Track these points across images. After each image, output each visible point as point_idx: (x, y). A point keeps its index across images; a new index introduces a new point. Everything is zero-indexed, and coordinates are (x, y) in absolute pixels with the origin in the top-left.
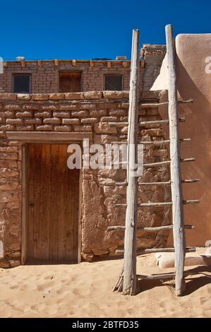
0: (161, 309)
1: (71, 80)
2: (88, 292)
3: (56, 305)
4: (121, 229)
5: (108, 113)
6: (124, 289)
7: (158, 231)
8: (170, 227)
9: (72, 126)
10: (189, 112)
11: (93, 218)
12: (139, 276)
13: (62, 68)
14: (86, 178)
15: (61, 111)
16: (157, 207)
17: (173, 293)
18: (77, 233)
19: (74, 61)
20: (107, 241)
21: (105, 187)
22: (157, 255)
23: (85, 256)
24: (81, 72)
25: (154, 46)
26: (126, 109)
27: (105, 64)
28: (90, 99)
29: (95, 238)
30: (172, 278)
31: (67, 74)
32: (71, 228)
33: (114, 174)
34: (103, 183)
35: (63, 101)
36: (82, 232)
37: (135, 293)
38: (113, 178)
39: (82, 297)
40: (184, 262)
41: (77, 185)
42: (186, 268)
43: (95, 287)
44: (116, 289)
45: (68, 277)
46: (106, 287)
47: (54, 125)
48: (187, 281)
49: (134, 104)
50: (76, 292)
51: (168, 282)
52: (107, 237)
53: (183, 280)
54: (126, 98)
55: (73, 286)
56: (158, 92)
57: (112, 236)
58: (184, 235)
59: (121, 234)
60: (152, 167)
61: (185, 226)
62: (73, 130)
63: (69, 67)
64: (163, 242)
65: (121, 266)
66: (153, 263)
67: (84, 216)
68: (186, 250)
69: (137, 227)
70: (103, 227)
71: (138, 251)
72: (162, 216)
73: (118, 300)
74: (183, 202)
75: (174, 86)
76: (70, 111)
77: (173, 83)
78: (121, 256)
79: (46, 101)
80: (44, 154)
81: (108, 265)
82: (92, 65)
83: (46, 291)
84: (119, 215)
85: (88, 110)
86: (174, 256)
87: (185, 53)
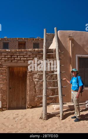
0: (56, 125)
1: (22, 45)
2: (31, 120)
3: (20, 124)
4: (41, 97)
5: (36, 56)
6: (43, 118)
7: (53, 97)
8: (58, 96)
9: (24, 61)
10: (63, 56)
11: (32, 93)
12: (48, 113)
13: (19, 41)
14: (29, 79)
15: (21, 56)
16: (53, 89)
17: (59, 119)
18: (26, 98)
19: (23, 38)
20: (36, 101)
21: (35, 82)
22: (53, 105)
23: (29, 106)
24: (25, 42)
25: (49, 34)
26: (42, 55)
27: (33, 40)
28: (30, 52)
29: (32, 100)
30: (59, 114)
31: (21, 43)
32: (24, 97)
33: (38, 77)
34: (35, 80)
35: (22, 52)
36: (28, 98)
37: (47, 119)
38: (38, 79)
39: (29, 121)
40: (63, 108)
41: (26, 81)
42: (64, 110)
43: (33, 117)
44: (40, 118)
45: (23, 114)
46: (37, 117)
47: (18, 60)
48: (64, 115)
49: (45, 53)
50: (26, 119)
51: (58, 115)
52: (36, 99)
53: (63, 114)
54: (42, 51)
55: (25, 117)
56: (52, 49)
57: (38, 99)
59: (41, 98)
60: (51, 75)
61: (63, 95)
62: (24, 62)
63: (21, 40)
64: (56, 101)
65: (41, 110)
66: (53, 108)
67: (28, 92)
68: (63, 104)
69: (47, 96)
70: (35, 96)
71: (47, 104)
72: (55, 92)
73: (41, 122)
74: (62, 87)
75: (58, 47)
76: (24, 56)
77: (58, 46)
78: (42, 106)
79: (16, 52)
80: (15, 70)
81: (37, 110)
82: (29, 40)
83: (16, 119)
84: (40, 92)
85: (30, 55)
86: (59, 106)
87: (61, 37)
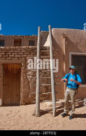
0: (48, 121)
1: (18, 42)
2: (24, 116)
3: (13, 121)
4: (34, 93)
5: (30, 53)
6: (36, 114)
7: (47, 94)
8: (51, 93)
9: (18, 58)
10: (56, 53)
11: (25, 89)
12: (41, 110)
13: (15, 38)
14: (23, 76)
15: (15, 53)
16: (47, 86)
17: (52, 115)
18: (20, 95)
19: (19, 36)
20: (30, 98)
21: (29, 79)
22: (47, 102)
23: (22, 103)
24: (21, 39)
25: (45, 32)
26: (36, 52)
27: (29, 37)
28: (24, 49)
29: (26, 97)
30: (52, 110)
31: (16, 40)
32: (18, 93)
33: (32, 74)
34: (29, 77)
35: (16, 49)
36: (22, 95)
37: (40, 116)
38: (32, 76)
39: (22, 118)
40: (56, 105)
41: (20, 78)
42: (56, 107)
43: (26, 114)
44: (33, 115)
45: (17, 111)
46: (30, 114)
47: (12, 57)
48: (57, 111)
49: (39, 51)
50: (19, 116)
51: (50, 112)
52: (30, 96)
53: (55, 111)
54: (36, 49)
55: (18, 114)
56: (46, 47)
57: (32, 96)
58: (55, 95)
59: (35, 95)
60: (45, 72)
61: (56, 92)
62: (19, 59)
63: (17, 38)
64: (49, 98)
65: (35, 107)
66: (46, 105)
67: (22, 89)
68: (56, 101)
69: (40, 93)
70: (29, 93)
71: (40, 101)
72: (48, 89)
73: (34, 119)
74: (55, 84)
75: (51, 45)
76: (18, 53)
78: (35, 103)
79: (10, 49)
80: (9, 68)
81: (30, 106)
82: (25, 37)
83: (9, 116)
84: (34, 89)
85: (24, 53)
86: (52, 103)
87: (55, 34)
